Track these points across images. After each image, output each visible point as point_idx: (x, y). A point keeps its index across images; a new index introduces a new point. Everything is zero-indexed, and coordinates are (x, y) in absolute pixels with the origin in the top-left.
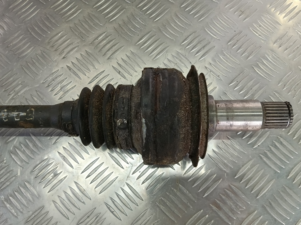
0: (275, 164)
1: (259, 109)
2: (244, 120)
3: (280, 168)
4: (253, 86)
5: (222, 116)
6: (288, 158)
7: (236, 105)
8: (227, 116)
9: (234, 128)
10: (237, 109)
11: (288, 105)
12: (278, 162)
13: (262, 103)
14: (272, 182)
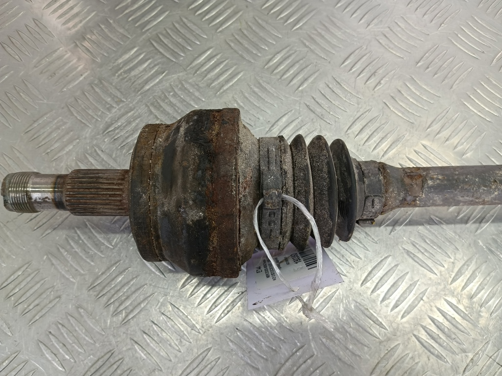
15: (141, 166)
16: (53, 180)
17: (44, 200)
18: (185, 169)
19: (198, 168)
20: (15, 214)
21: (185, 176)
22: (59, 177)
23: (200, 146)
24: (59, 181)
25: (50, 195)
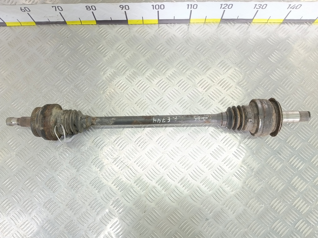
0: (303, 136)
1: (298, 114)
2: (293, 119)
3: (305, 138)
4: (293, 103)
5: (285, 117)
6: (308, 134)
7: (290, 113)
8: (287, 117)
9: (289, 122)
10: (291, 114)
11: (309, 113)
12: (304, 135)
13: (299, 112)
14: (302, 143)
15: (32, 118)
16: (17, 119)
17: (15, 124)
18: (40, 120)
19: (42, 120)
20: (9, 126)
21: (39, 121)
22: (19, 119)
23: (43, 115)
24: (18, 120)
25: (16, 123)
